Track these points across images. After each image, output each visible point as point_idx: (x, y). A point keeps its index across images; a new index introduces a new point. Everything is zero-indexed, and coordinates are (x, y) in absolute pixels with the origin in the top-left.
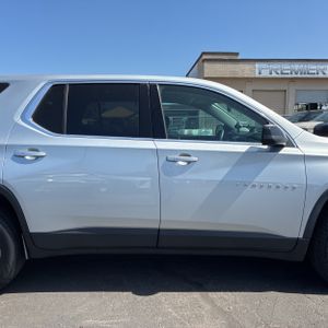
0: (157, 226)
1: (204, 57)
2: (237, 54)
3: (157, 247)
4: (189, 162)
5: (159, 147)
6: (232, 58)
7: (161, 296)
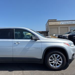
0: (12, 57)
1: (49, 21)
2: (56, 20)
3: (13, 61)
4: (18, 44)
5: (13, 41)
6: (55, 21)
7: (14, 72)
